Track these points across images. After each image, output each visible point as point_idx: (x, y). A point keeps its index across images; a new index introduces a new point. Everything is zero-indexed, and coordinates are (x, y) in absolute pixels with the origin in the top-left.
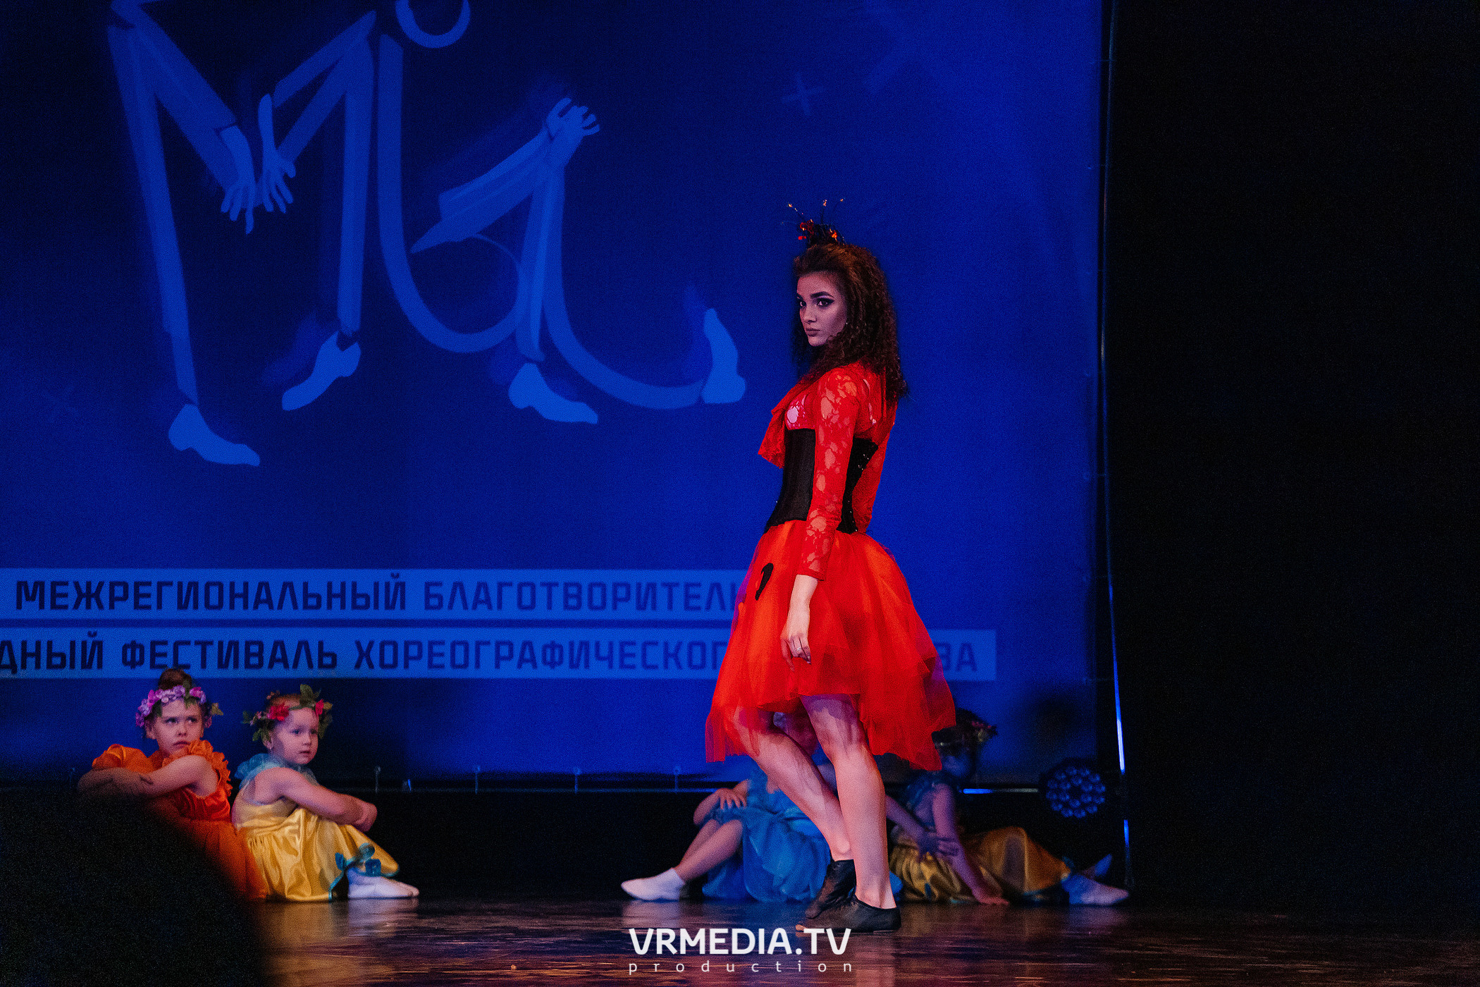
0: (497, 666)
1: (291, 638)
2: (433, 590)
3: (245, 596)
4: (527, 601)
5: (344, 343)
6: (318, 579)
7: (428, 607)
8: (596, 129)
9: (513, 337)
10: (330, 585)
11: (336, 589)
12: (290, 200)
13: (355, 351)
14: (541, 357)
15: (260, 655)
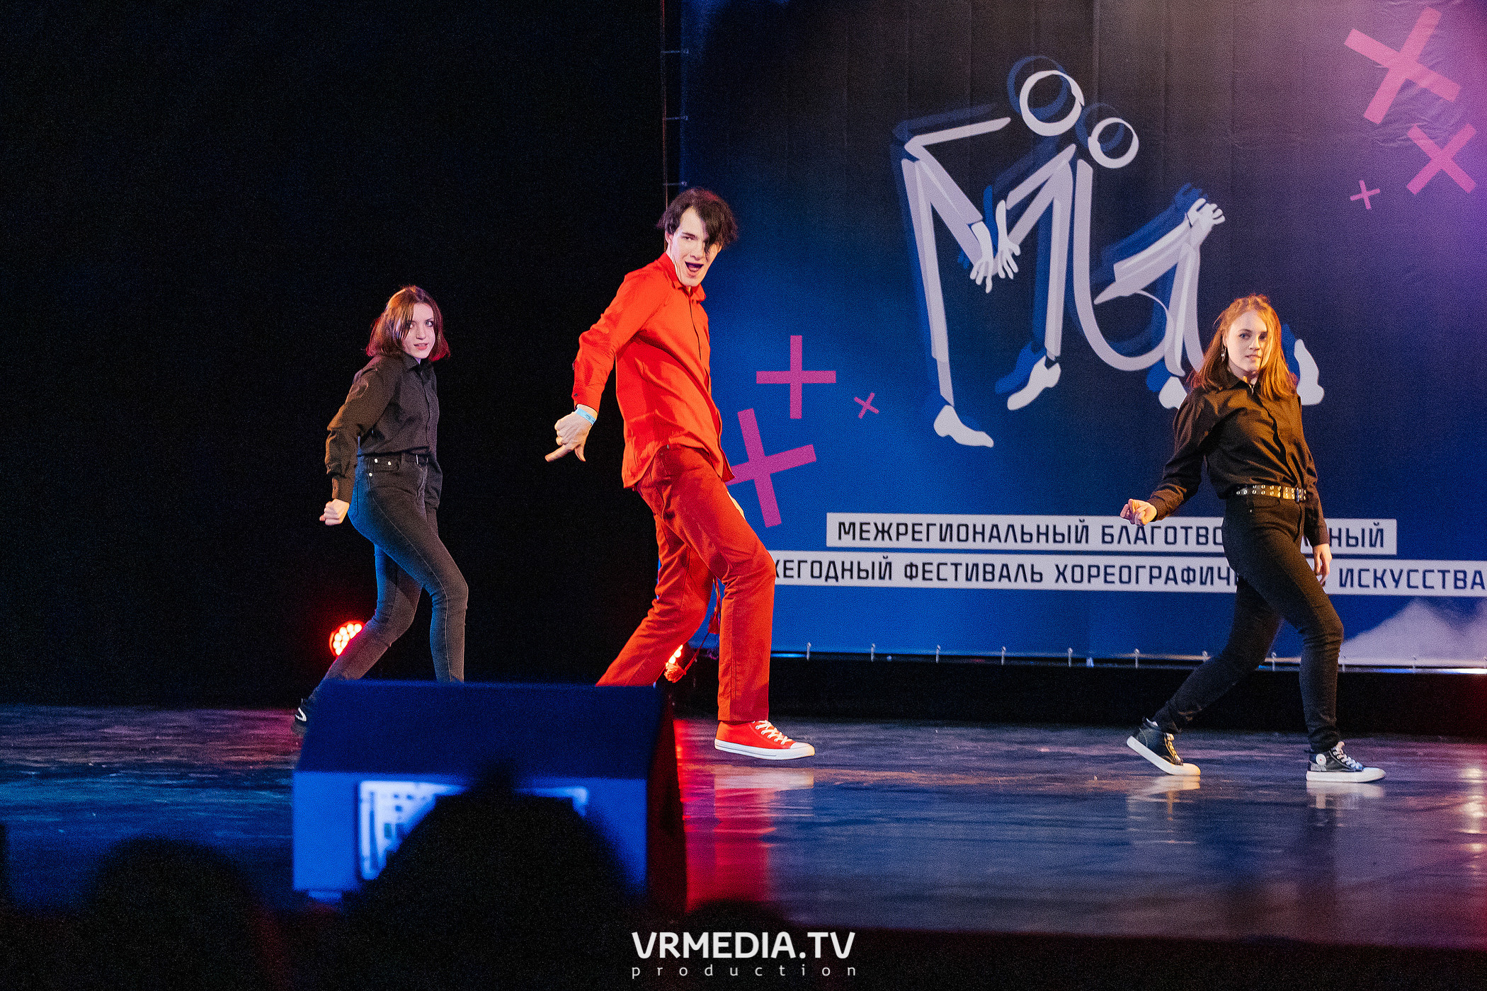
0: (1151, 582)
1: (1013, 561)
2: (1107, 531)
3: (983, 534)
4: (1171, 539)
5: (1049, 364)
6: (1030, 522)
7: (1104, 542)
8: (1223, 219)
9: (1163, 360)
10: (1038, 527)
11: (1043, 530)
12: (1016, 269)
13: (1057, 369)
14: (1182, 373)
15: (992, 573)
